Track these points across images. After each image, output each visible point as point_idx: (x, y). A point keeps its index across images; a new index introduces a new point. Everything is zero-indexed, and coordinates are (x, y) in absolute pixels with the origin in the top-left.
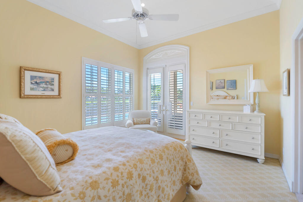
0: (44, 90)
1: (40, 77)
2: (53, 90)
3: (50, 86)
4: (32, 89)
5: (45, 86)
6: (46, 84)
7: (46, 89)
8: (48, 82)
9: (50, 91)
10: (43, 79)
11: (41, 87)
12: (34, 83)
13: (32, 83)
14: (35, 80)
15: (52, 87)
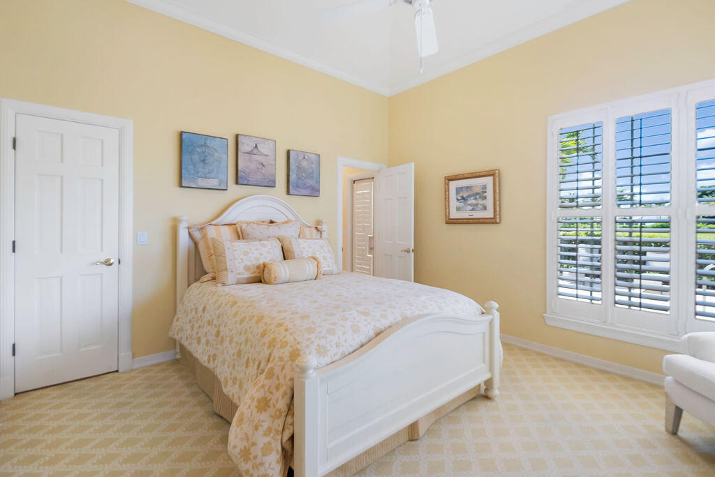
0: (473, 210)
1: (467, 188)
2: (485, 208)
3: (481, 202)
4: (458, 209)
5: (474, 202)
6: (476, 199)
7: (476, 207)
8: (477, 194)
9: (481, 210)
10: (471, 190)
11: (469, 204)
12: (460, 198)
13: (458, 200)
14: (461, 194)
15: (484, 202)
